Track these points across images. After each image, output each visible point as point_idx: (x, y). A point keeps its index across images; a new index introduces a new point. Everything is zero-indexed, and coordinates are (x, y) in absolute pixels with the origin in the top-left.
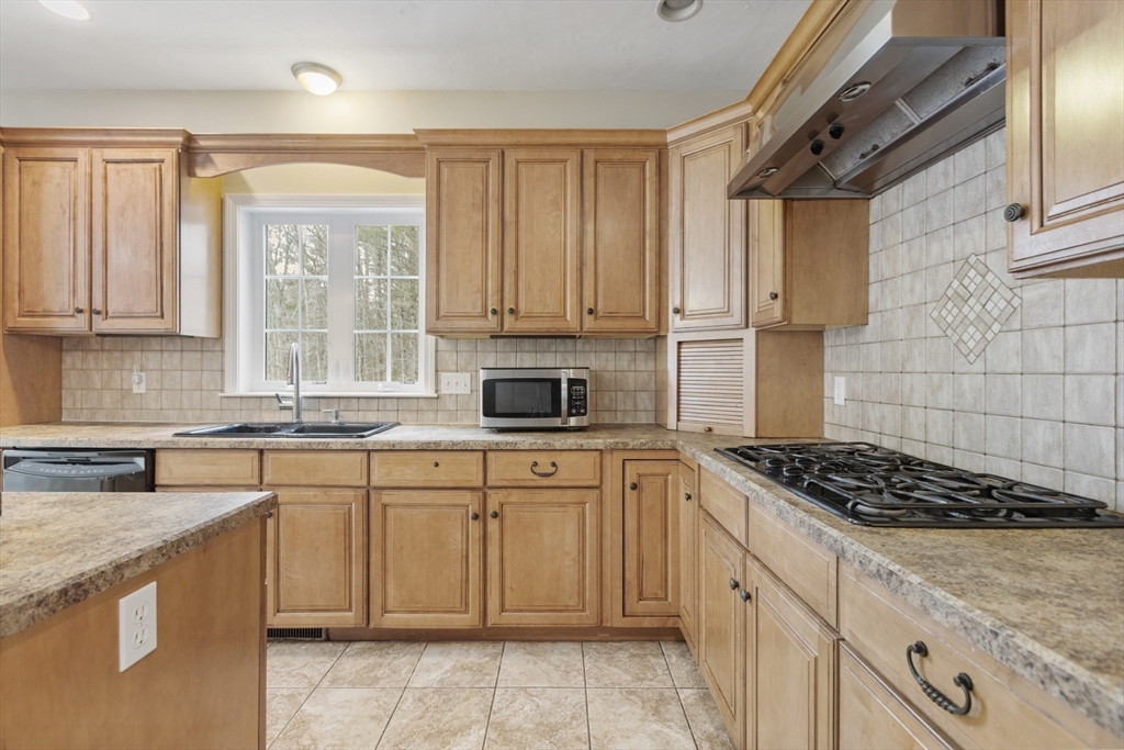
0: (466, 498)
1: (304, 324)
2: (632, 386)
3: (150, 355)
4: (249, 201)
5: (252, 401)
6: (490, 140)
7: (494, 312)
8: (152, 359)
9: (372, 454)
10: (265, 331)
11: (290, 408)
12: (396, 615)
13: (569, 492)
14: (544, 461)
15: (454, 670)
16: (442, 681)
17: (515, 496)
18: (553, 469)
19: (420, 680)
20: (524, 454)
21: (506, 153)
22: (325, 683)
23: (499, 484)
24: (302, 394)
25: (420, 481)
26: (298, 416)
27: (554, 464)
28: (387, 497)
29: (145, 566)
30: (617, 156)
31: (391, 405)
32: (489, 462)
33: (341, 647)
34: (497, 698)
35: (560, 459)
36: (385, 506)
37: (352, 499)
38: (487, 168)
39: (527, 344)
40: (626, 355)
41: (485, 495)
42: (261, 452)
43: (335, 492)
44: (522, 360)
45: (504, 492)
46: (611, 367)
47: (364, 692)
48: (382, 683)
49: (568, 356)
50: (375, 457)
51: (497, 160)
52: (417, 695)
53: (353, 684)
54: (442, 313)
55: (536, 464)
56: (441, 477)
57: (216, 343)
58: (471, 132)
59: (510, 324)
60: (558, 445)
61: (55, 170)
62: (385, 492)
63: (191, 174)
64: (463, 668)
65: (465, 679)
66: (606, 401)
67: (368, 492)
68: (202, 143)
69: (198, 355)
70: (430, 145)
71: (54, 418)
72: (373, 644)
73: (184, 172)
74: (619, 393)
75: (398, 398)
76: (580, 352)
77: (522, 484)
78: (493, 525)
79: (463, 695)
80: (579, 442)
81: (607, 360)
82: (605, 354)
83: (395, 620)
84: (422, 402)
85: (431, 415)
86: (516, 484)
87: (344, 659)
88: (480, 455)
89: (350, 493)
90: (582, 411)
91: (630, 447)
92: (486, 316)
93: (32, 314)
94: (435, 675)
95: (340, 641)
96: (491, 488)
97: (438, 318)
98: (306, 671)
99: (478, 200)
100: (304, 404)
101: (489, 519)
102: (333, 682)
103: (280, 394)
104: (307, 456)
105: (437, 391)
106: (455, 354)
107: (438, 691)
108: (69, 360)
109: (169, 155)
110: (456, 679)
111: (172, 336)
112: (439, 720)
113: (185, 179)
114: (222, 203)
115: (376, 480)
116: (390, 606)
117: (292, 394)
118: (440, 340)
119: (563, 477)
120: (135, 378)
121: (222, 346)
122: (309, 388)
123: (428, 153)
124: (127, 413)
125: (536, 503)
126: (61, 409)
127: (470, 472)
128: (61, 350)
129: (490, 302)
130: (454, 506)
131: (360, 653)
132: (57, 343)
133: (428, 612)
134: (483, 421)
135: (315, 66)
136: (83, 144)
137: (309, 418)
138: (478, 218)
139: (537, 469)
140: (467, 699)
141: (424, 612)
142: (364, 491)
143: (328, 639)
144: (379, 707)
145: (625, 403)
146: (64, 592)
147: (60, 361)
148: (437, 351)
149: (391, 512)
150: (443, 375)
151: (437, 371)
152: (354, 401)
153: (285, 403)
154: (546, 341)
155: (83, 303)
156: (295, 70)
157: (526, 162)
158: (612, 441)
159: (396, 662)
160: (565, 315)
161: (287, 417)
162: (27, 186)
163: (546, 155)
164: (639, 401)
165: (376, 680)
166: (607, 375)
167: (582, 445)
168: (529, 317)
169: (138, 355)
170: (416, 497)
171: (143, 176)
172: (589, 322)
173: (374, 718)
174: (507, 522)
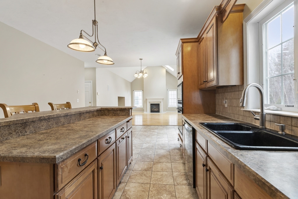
26: (263, 124)
57: (242, 87)
61: (202, 42)
63: (222, 21)
73: (219, 22)
108: (218, 97)
109: (214, 20)
120: (225, 102)
124: (224, 113)
126: (215, 110)
128: (215, 93)
136: (204, 32)
147: (215, 96)
153: (257, 116)
155: (205, 80)
162: (200, 51)
171: (211, 33)
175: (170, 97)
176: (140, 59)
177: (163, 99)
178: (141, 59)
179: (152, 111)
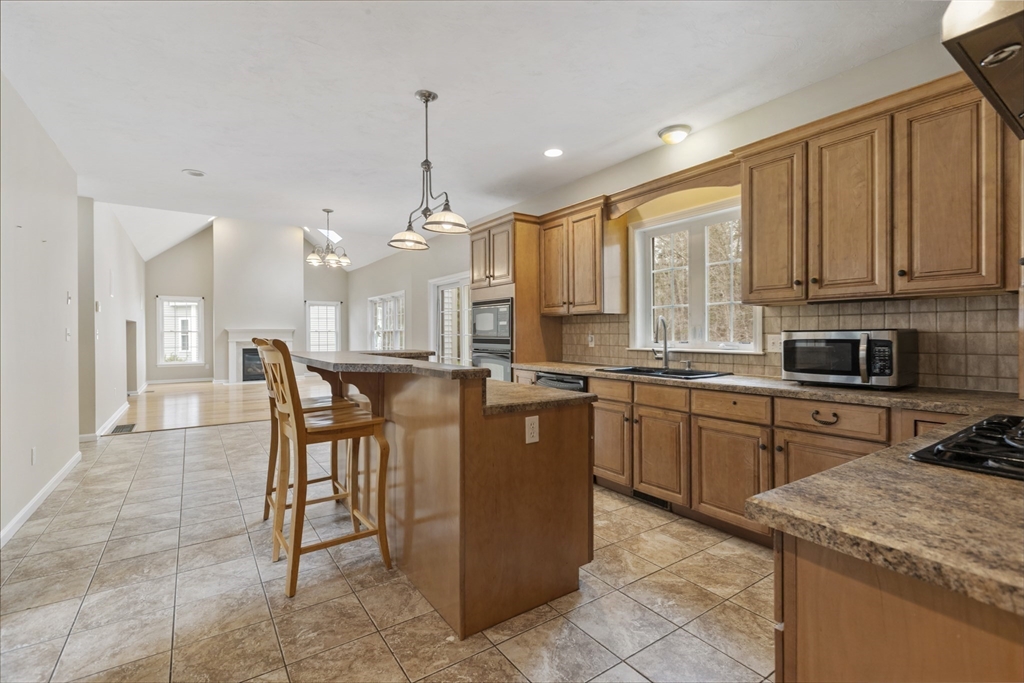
0: (757, 431)
1: (678, 301)
2: (991, 349)
3: (596, 325)
4: (640, 226)
5: (643, 354)
6: (794, 137)
7: (798, 283)
8: (597, 328)
9: (693, 391)
10: (653, 307)
11: (661, 359)
12: (708, 506)
13: (850, 441)
14: (826, 411)
15: (741, 556)
16: (728, 557)
17: (800, 437)
18: (834, 419)
19: (712, 551)
20: (806, 403)
21: (810, 143)
22: (658, 530)
23: (784, 425)
24: (668, 350)
25: (724, 413)
26: (666, 364)
27: (835, 415)
28: (702, 422)
29: (533, 408)
30: (936, 107)
31: (728, 360)
32: (776, 407)
33: (677, 517)
34: (762, 582)
35: (841, 410)
36: (700, 428)
37: (679, 420)
38: (792, 162)
39: (850, 308)
40: (980, 314)
41: (773, 432)
42: (633, 383)
43: (670, 413)
44: (844, 323)
45: (787, 432)
46: (958, 327)
47: (677, 542)
48: (689, 543)
49: (898, 317)
50: (694, 393)
51: (800, 152)
52: (707, 556)
53: (672, 536)
54: (755, 287)
55: (817, 413)
56: (737, 412)
57: (624, 318)
58: (775, 137)
59: (814, 291)
60: (837, 398)
61: (555, 231)
62: (700, 418)
63: (609, 218)
64: (749, 558)
65: (745, 563)
66: (951, 365)
67: (690, 416)
68: (613, 199)
69: (616, 325)
70: (744, 157)
71: (559, 359)
72: (696, 523)
73: (605, 219)
74: (970, 357)
75: (733, 354)
76: (914, 313)
77: (805, 428)
78: (780, 458)
79: (738, 570)
80: (860, 397)
81: (952, 320)
82: (948, 315)
83: (707, 509)
84: (752, 358)
85: (759, 369)
86: (798, 427)
87: (674, 523)
88: (768, 400)
89: (679, 415)
90: (887, 371)
91: (921, 408)
92: (792, 287)
93: (548, 306)
94: (727, 553)
95: (677, 514)
96: (778, 427)
97: (751, 292)
98: (651, 520)
99: (784, 190)
100: (670, 355)
101: (776, 452)
102: (662, 531)
103: (656, 349)
104: (655, 388)
105: (764, 350)
106: (779, 319)
107: (722, 561)
108: (566, 329)
109: (597, 211)
110: (739, 560)
111: (601, 314)
112: (712, 573)
113: (605, 223)
114: (627, 229)
115: (695, 409)
116: (704, 499)
117: (662, 349)
118: (766, 308)
119: (845, 426)
120: (590, 339)
121: (628, 318)
122: (674, 345)
123: (743, 164)
124: (587, 358)
125: (818, 447)
126: (562, 354)
127: (760, 411)
128: (562, 323)
129: (795, 275)
130: (748, 436)
131: (686, 524)
132: (561, 320)
133: (730, 511)
134: (784, 374)
135: (671, 128)
136: (564, 216)
137: (672, 366)
138: (784, 205)
139: (819, 417)
140: (740, 573)
141: (727, 510)
142: (686, 416)
143: (671, 511)
144: (681, 552)
145: (979, 368)
146: (507, 407)
147: (562, 329)
148: (764, 317)
149: (704, 433)
150: (770, 337)
151: (764, 333)
152: (703, 356)
153: (659, 355)
154: (871, 303)
155: (566, 300)
156: (660, 135)
157: (828, 146)
158: (899, 400)
159: (705, 537)
160: (873, 279)
161: (660, 365)
162: (547, 243)
163: (850, 132)
164: (1002, 366)
165: (687, 539)
166: (952, 337)
167: (863, 401)
168: (834, 285)
169: (591, 325)
170: (720, 424)
171: (586, 226)
172: (901, 284)
173: (675, 555)
174: (792, 457)
175: (313, 325)
176: (324, 210)
177: (293, 332)
178: (328, 211)
179: (247, 377)
